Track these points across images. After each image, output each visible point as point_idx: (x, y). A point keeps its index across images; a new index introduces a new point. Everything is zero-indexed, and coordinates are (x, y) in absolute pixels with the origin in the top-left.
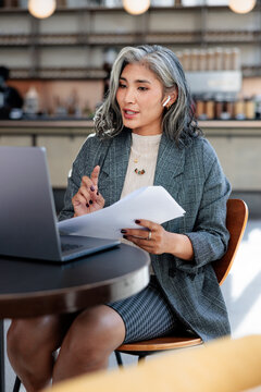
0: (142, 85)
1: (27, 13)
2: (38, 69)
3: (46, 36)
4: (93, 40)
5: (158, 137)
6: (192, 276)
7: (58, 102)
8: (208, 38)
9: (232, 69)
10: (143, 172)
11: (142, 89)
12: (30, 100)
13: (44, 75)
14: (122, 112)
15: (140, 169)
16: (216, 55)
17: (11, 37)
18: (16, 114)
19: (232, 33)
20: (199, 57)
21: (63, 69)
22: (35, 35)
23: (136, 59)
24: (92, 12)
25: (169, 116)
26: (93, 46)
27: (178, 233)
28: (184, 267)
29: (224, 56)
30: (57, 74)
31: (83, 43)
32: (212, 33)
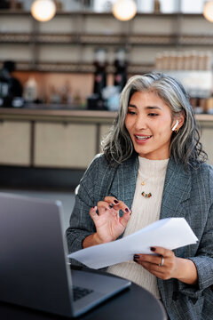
0: (153, 111)
1: (29, 15)
2: (37, 62)
3: (45, 34)
4: (85, 39)
5: (166, 162)
6: (194, 300)
7: (53, 91)
8: (182, 40)
9: (205, 69)
10: (150, 195)
11: (153, 115)
12: (30, 89)
13: (43, 67)
14: (133, 138)
15: (147, 193)
16: (192, 57)
17: (15, 34)
18: (17, 103)
19: (202, 36)
20: (176, 59)
21: (58, 63)
22: (36, 33)
23: (145, 87)
24: (85, 15)
25: (177, 140)
26: (84, 45)
27: (183, 257)
28: (187, 291)
29: (199, 58)
30: (53, 67)
31: (76, 41)
32: (186, 36)
